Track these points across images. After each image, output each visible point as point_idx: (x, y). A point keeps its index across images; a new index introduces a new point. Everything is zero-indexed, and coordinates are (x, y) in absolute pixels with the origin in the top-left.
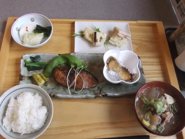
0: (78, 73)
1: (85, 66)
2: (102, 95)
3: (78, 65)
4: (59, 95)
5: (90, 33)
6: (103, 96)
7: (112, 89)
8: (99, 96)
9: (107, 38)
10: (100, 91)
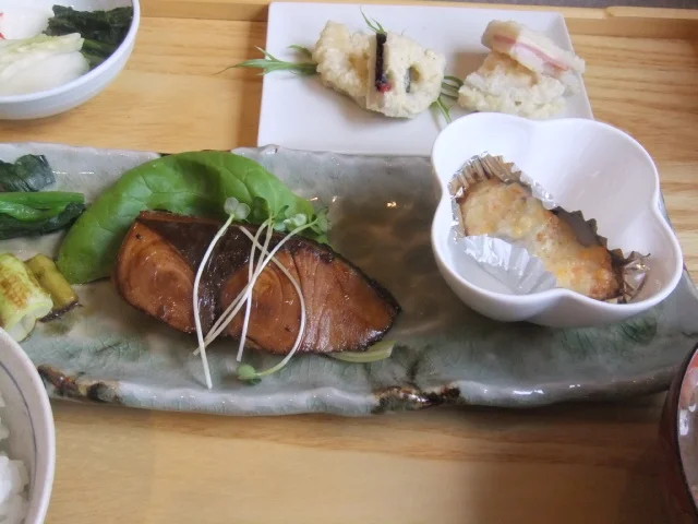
0: (270, 249)
1: (314, 218)
2: (422, 395)
3: (273, 205)
4: (134, 390)
5: (349, 48)
6: (433, 400)
7: (491, 357)
8: (406, 397)
9: (449, 82)
10: (413, 372)
